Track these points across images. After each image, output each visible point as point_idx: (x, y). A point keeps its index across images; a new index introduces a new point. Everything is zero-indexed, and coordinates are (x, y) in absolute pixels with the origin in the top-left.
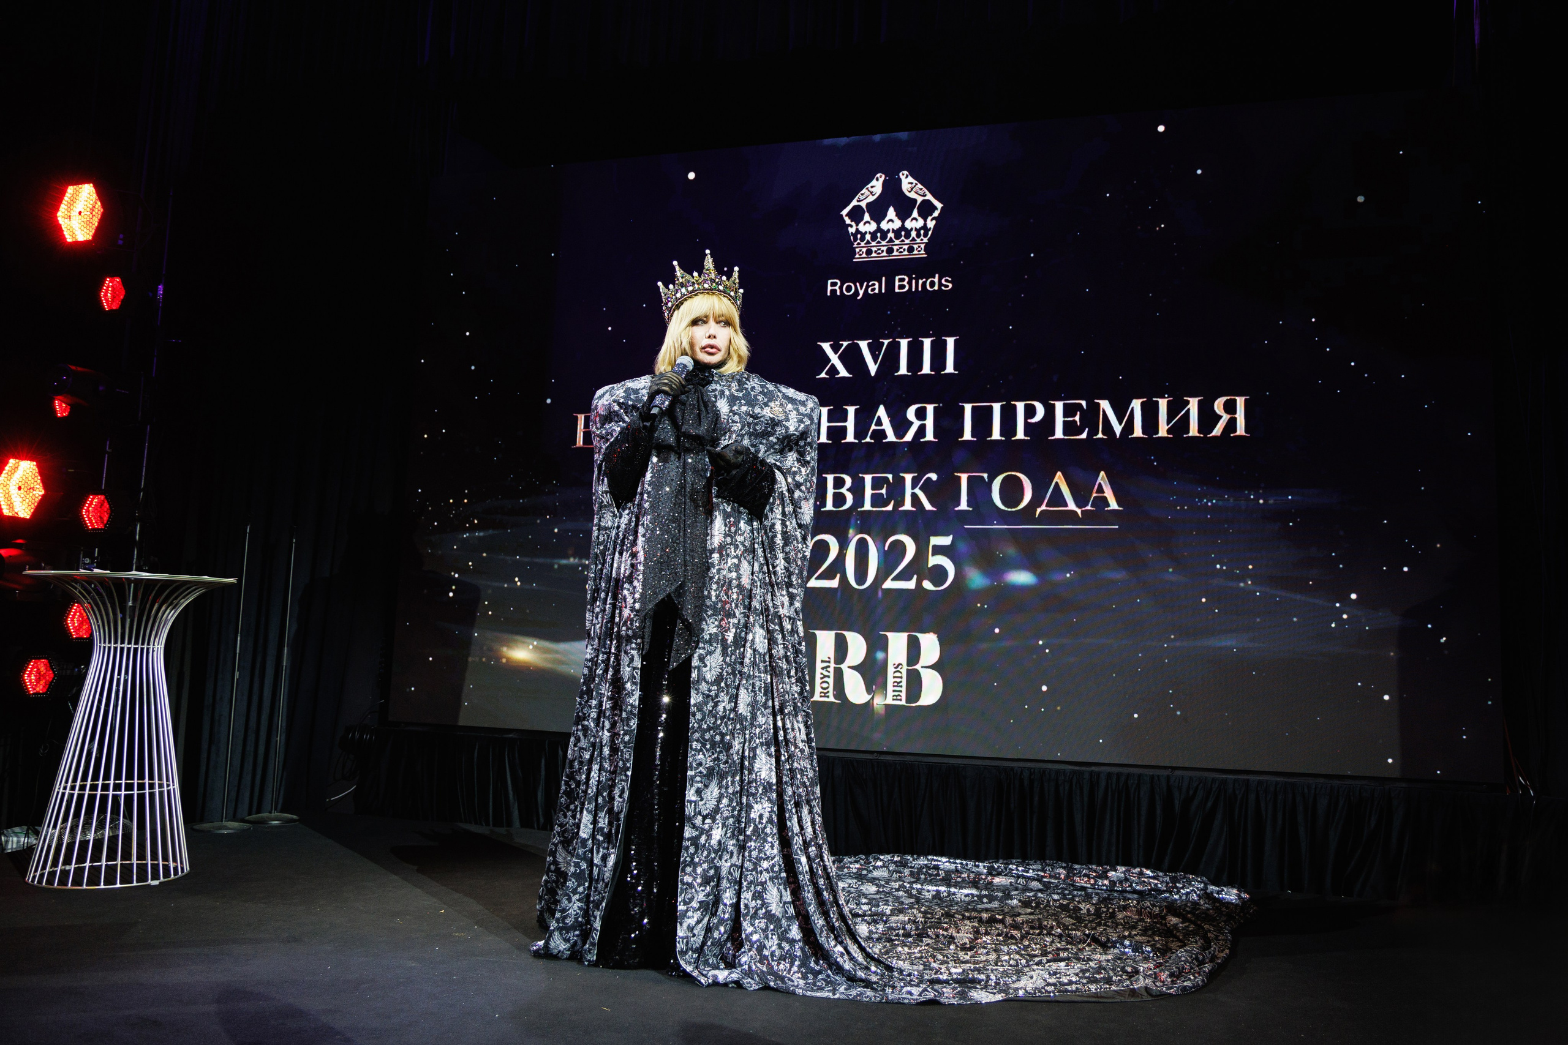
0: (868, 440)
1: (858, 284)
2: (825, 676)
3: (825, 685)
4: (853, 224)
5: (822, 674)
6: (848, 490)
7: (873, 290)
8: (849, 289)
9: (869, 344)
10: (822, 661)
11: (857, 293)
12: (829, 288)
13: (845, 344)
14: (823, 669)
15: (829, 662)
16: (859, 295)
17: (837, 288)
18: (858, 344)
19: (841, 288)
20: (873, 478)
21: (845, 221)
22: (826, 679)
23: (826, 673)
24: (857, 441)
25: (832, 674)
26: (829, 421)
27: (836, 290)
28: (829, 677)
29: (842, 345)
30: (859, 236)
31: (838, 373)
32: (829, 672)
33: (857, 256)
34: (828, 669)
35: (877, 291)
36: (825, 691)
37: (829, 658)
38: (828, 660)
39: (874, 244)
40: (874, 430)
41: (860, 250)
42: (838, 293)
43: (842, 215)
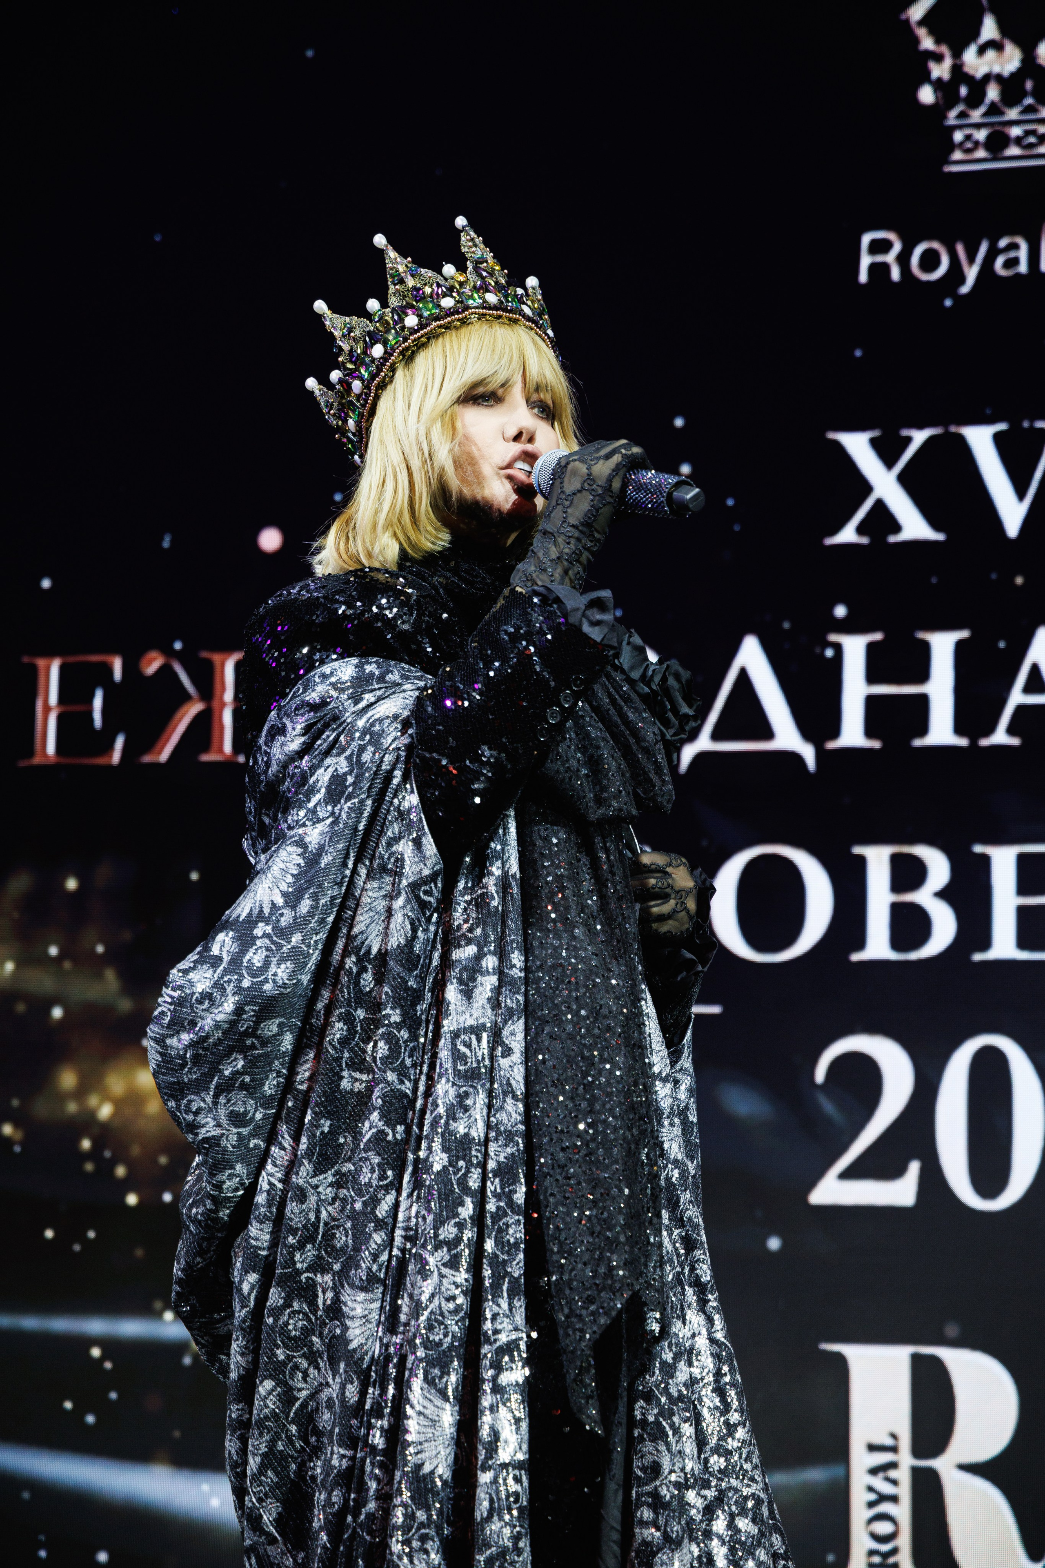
0: (1000, 737)
1: (960, 249)
2: (883, 1498)
3: (884, 1528)
4: (944, 49)
5: (871, 1489)
6: (941, 894)
7: (1012, 263)
8: (930, 261)
9: (998, 438)
10: (873, 1448)
11: (956, 274)
12: (866, 261)
13: (919, 437)
14: (874, 1471)
15: (894, 1449)
16: (962, 280)
17: (890, 258)
18: (962, 440)
19: (903, 259)
20: (1022, 859)
21: (916, 41)
22: (886, 1507)
23: (887, 1489)
24: (963, 742)
25: (904, 1491)
26: (872, 677)
27: (885, 267)
28: (894, 1499)
29: (909, 440)
30: (963, 91)
31: (896, 528)
32: (895, 1482)
33: (958, 155)
34: (892, 1474)
35: (1023, 268)
36: (885, 1548)
37: (894, 1436)
38: (889, 1442)
39: (1013, 114)
40: (1021, 709)
41: (968, 137)
42: (895, 274)
43: (907, 21)
